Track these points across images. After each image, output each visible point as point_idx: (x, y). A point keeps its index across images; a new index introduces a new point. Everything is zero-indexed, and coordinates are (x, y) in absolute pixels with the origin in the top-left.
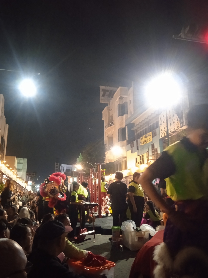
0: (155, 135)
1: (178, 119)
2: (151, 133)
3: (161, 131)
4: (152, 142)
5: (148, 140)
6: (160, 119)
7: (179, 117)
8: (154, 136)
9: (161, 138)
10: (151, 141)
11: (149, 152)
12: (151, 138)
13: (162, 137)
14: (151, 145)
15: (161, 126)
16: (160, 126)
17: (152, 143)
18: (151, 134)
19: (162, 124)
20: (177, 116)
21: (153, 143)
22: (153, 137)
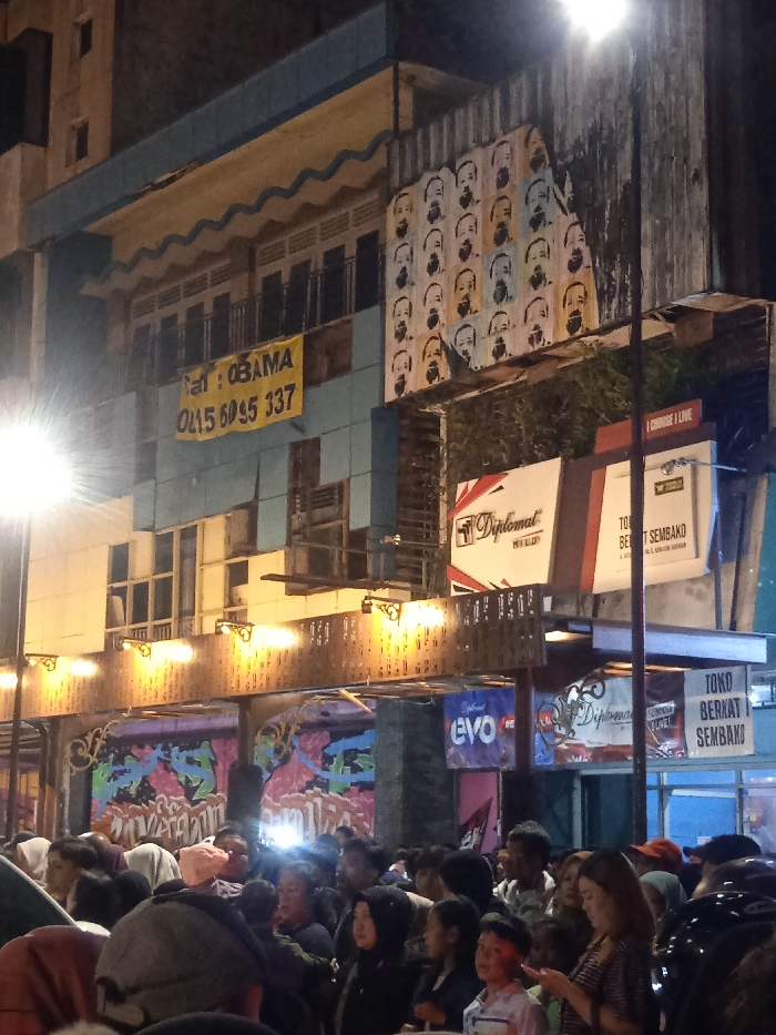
0: (339, 369)
1: (587, 260)
2: (296, 343)
3: (401, 335)
4: (295, 424)
5: (263, 405)
6: (401, 232)
7: (592, 239)
8: (324, 370)
9: (390, 395)
10: (286, 415)
11: (261, 505)
12: (291, 388)
13: (400, 387)
14: (287, 447)
15: (405, 292)
16: (392, 292)
17: (297, 437)
18: (297, 357)
19: (411, 276)
20: (578, 230)
21: (311, 436)
22: (310, 382)
